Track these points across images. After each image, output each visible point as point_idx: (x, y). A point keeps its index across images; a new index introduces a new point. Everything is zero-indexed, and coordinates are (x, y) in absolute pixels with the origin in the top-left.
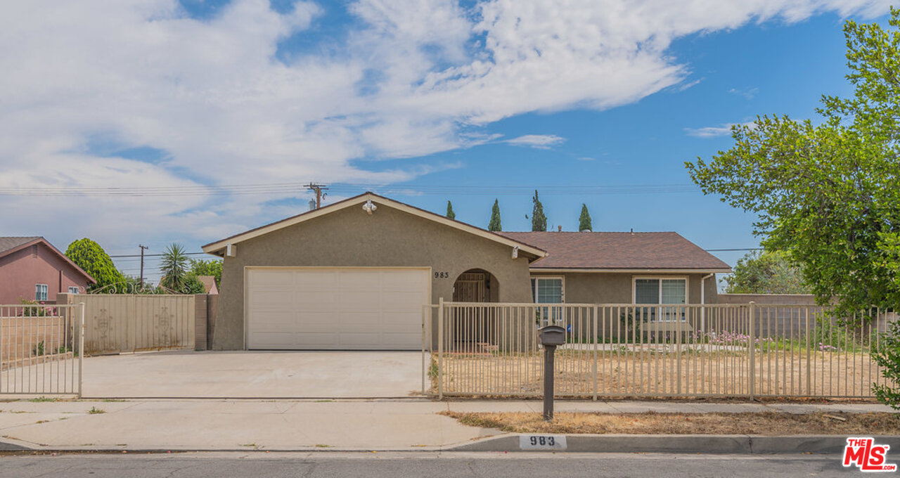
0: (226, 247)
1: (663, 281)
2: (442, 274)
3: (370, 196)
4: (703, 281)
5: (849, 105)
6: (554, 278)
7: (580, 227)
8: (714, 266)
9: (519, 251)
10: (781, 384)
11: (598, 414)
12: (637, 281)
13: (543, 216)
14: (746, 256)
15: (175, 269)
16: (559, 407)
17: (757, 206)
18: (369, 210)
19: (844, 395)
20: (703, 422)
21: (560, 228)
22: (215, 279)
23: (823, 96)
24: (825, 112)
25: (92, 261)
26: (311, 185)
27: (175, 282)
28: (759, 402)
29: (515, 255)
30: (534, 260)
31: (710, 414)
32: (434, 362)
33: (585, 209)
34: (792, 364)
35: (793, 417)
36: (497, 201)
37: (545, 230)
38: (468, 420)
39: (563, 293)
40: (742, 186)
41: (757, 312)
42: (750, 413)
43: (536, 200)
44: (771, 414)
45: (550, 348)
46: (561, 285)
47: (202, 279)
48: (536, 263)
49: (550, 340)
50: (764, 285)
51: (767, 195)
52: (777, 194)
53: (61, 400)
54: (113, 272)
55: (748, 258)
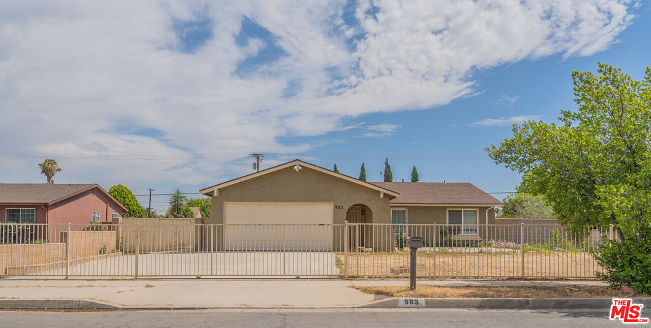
0: (214, 191)
1: (464, 211)
2: (339, 207)
3: (298, 161)
4: (487, 211)
5: (576, 116)
6: (401, 209)
7: (412, 179)
8: (494, 203)
9: (384, 193)
10: (539, 270)
11: (439, 287)
12: (449, 211)
13: (391, 173)
14: (508, 196)
15: (178, 203)
16: (418, 283)
17: (526, 170)
18: (297, 170)
19: (575, 276)
20: (499, 291)
21: (403, 180)
22: (200, 209)
23: (561, 110)
24: (563, 119)
25: (124, 198)
26: (254, 154)
27: (177, 210)
28: (528, 280)
29: (382, 196)
30: (392, 199)
31: (503, 287)
32: (337, 257)
33: (414, 169)
34: (541, 259)
35: (550, 288)
36: (363, 164)
37: (391, 181)
38: (366, 290)
39: (407, 218)
40: (517, 159)
41: (525, 230)
42: (524, 286)
43: (386, 163)
44: (536, 287)
45: (414, 249)
46: (405, 213)
47: (192, 209)
48: (393, 201)
49: (414, 245)
50: (519, 214)
51: (531, 164)
52: (537, 164)
53: (125, 280)
54: (137, 204)
55: (509, 198)
